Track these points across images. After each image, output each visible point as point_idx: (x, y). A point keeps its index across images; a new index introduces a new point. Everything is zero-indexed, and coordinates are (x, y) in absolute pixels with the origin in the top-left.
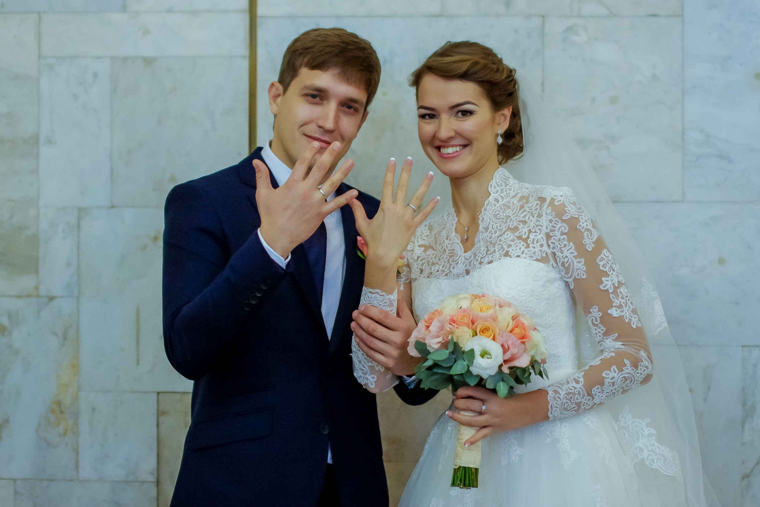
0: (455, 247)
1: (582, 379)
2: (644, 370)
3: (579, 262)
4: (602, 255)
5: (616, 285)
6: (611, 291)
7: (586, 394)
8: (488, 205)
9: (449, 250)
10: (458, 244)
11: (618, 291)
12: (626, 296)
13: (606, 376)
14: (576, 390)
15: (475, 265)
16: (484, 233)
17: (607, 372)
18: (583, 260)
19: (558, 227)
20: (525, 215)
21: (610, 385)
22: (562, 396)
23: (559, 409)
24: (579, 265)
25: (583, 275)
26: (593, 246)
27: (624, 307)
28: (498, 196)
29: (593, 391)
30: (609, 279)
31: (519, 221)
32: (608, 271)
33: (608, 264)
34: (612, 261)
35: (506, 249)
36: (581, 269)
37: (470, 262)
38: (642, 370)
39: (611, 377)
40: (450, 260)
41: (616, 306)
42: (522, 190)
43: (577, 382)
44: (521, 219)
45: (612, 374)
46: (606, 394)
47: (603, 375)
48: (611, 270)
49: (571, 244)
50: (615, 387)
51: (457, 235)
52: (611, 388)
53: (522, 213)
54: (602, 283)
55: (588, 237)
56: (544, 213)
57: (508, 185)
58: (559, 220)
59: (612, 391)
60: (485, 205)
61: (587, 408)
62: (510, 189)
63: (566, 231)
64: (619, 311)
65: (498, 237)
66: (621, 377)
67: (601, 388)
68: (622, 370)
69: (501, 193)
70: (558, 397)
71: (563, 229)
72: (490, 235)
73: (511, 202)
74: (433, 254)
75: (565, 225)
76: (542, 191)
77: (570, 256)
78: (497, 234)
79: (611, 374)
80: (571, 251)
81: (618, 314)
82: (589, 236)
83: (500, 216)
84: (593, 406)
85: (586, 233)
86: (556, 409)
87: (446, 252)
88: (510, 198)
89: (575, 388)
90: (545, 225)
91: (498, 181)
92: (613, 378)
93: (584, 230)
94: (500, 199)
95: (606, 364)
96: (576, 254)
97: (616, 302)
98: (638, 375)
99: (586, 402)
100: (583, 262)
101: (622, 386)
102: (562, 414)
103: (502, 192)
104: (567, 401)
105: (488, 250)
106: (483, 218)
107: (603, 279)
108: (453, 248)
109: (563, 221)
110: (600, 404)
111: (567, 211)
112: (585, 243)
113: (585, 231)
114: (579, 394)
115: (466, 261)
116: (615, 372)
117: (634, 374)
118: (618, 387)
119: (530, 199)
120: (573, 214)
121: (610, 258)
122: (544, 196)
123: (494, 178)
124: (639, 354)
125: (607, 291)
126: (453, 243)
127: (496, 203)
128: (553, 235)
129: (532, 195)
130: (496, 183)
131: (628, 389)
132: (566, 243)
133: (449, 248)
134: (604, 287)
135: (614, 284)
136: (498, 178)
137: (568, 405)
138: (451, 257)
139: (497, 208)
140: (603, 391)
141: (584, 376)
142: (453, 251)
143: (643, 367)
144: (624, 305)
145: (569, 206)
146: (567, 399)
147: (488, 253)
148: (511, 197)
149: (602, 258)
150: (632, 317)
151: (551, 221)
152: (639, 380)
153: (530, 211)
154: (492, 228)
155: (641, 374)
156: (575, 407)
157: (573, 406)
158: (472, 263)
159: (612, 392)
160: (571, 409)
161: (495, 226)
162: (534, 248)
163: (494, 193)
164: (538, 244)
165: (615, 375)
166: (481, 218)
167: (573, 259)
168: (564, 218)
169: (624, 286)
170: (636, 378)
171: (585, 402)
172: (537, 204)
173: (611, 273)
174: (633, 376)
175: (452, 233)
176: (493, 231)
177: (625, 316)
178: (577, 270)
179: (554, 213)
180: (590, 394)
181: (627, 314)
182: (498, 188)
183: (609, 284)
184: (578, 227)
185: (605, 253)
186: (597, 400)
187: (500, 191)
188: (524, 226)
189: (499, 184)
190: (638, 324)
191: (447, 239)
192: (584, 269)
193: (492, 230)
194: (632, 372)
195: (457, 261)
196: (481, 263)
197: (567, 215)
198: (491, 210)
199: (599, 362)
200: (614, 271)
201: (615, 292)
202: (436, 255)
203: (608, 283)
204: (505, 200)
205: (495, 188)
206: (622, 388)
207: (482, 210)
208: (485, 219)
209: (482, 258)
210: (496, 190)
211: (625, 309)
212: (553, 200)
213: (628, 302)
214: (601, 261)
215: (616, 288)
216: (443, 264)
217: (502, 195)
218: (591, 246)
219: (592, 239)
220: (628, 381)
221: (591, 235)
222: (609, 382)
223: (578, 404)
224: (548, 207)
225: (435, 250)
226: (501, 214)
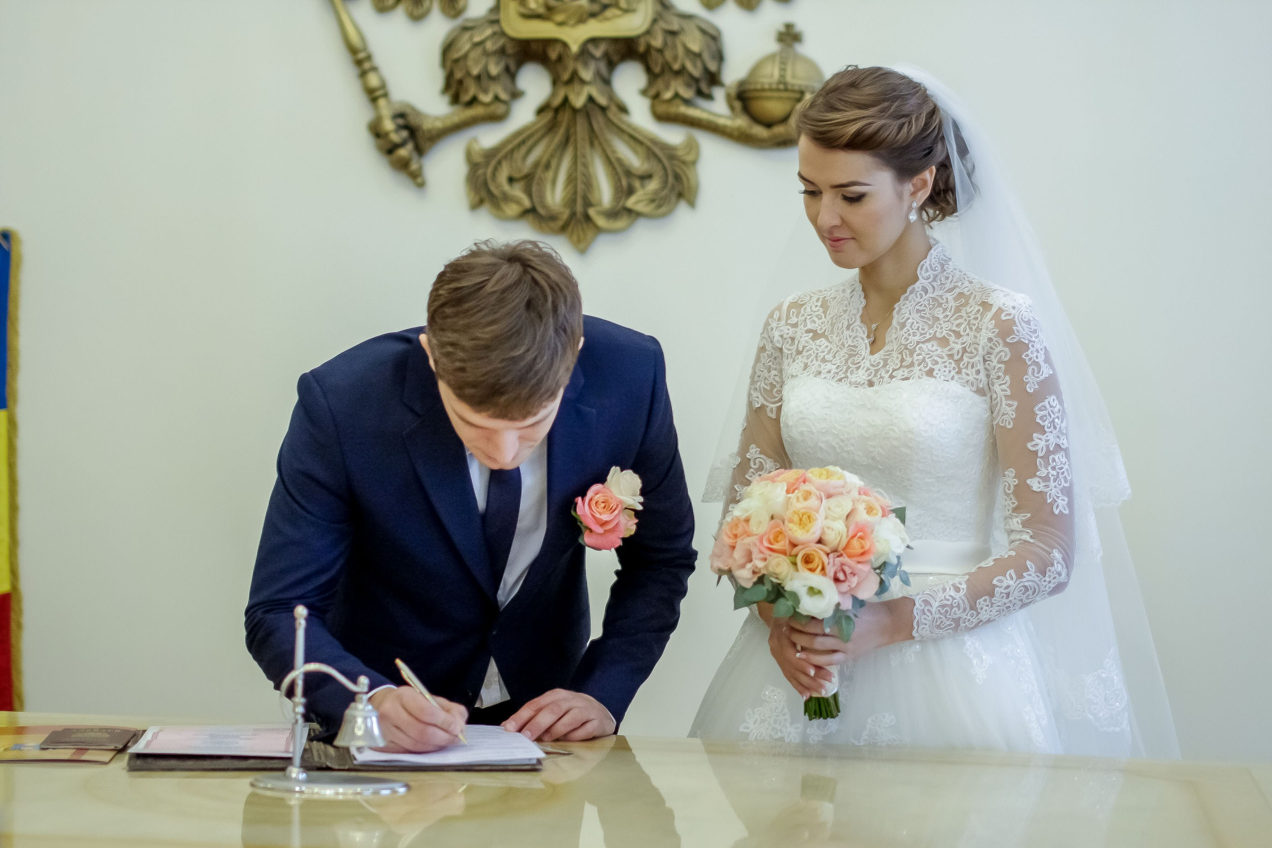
0: (858, 343)
1: (964, 586)
2: (1054, 578)
3: (1010, 405)
4: (1046, 403)
5: (1051, 449)
6: (1040, 454)
7: (968, 608)
8: (911, 292)
9: (849, 346)
10: (863, 339)
11: (1051, 458)
12: (1060, 466)
13: (998, 584)
14: (955, 601)
15: (882, 377)
16: (898, 330)
17: (1001, 578)
18: (1015, 404)
19: (997, 350)
20: (959, 324)
21: (1003, 596)
22: (934, 610)
23: (929, 626)
24: (1008, 409)
25: (1009, 423)
26: (1037, 387)
27: (1052, 480)
28: (929, 284)
29: (978, 604)
30: (1044, 437)
31: (950, 330)
32: (1046, 426)
33: (1051, 417)
34: (1057, 415)
35: (930, 365)
36: (1009, 415)
37: (877, 371)
38: (1052, 577)
39: (1005, 585)
40: (849, 362)
41: (1040, 477)
42: (963, 283)
43: (957, 590)
44: (954, 328)
45: (1008, 581)
46: (997, 608)
47: (995, 582)
48: (1052, 426)
49: (1007, 378)
50: (1010, 598)
51: (862, 325)
52: (1004, 600)
53: (956, 319)
54: (1032, 440)
55: (1033, 373)
56: (984, 327)
57: (946, 271)
58: (1001, 341)
59: (1005, 604)
60: (908, 292)
61: (968, 626)
62: (947, 278)
63: (1006, 359)
64: (1042, 484)
65: (918, 343)
66: (1020, 585)
67: (990, 600)
68: (1022, 577)
69: (932, 281)
70: (929, 610)
71: (1003, 356)
72: (906, 335)
73: (944, 297)
74: (827, 347)
75: (1007, 350)
76: (989, 293)
77: (1001, 393)
78: (917, 338)
79: (1005, 580)
80: (1004, 387)
81: (1039, 488)
82: (1036, 373)
83: (925, 314)
84: (979, 623)
85: (1032, 367)
86: (924, 626)
87: (844, 347)
88: (944, 291)
89: (954, 599)
90: (982, 343)
91: (933, 261)
92: (1008, 587)
93: (1030, 362)
94: (930, 289)
95: (1001, 566)
96: (1009, 393)
97: (1043, 472)
98: (1044, 584)
99: (969, 617)
100: (1014, 407)
101: (1020, 598)
102: (932, 633)
103: (935, 280)
104: (941, 616)
105: (902, 360)
106: (900, 309)
107: (1035, 435)
108: (855, 343)
109: (1006, 344)
110: (989, 621)
111: (1015, 331)
112: (1026, 381)
113: (1031, 365)
114: (958, 606)
115: (871, 367)
116: (1012, 578)
117: (1039, 582)
118: (1015, 599)
119: (971, 301)
120: (1023, 338)
121: (1056, 410)
122: (990, 301)
123: (928, 256)
124: (1050, 553)
125: (1036, 452)
126: (856, 337)
127: (923, 294)
128: (988, 359)
129: (976, 295)
130: (930, 265)
131: (1031, 602)
132: (1000, 374)
133: (850, 343)
134: (1033, 446)
135: (1048, 447)
136: (935, 258)
137: (942, 622)
138: (851, 356)
139: (924, 301)
140: (992, 604)
141: (968, 582)
142: (854, 349)
143: (1053, 573)
144: (1052, 478)
145: (1020, 324)
146: (941, 614)
147: (903, 364)
148: (946, 290)
149: (1044, 406)
150: (1058, 497)
151: (990, 340)
152: (1045, 591)
153: (968, 319)
154: (911, 327)
155: (1050, 582)
156: (951, 625)
157: (948, 623)
158: (879, 373)
159: (1006, 606)
160: (945, 628)
161: (915, 326)
162: (968, 375)
163: (924, 278)
164: (974, 370)
165: (1011, 583)
166: (897, 309)
167: (1003, 398)
168: (1008, 340)
169: (1063, 453)
170: (1042, 588)
171: (966, 619)
172: (979, 311)
173: (1050, 430)
174: (1038, 585)
175: (854, 322)
176: (911, 331)
177: (1048, 494)
178: (1004, 414)
179: (997, 331)
180: (973, 607)
181: (1053, 490)
182: (931, 273)
183: (1042, 444)
184: (1023, 357)
185: (1051, 402)
186: (984, 616)
187: (932, 277)
188: (956, 340)
189: (933, 266)
190: (1065, 509)
191: (848, 328)
192: (1014, 417)
193: (910, 329)
194: (1036, 579)
195: (858, 365)
196: (891, 377)
197: (1013, 336)
198: (914, 301)
199: (992, 563)
200: (1055, 428)
201: (1046, 457)
202: (831, 349)
203: (1039, 443)
204: (936, 293)
205: (927, 271)
206: (1021, 600)
207: (902, 298)
208: (903, 311)
209: (894, 370)
210: (928, 274)
211: (1052, 484)
212: (1000, 310)
213: (1061, 476)
214: (1040, 410)
215: (1049, 452)
216: (839, 364)
217: (934, 284)
218: (1033, 386)
219: (1038, 377)
220: (1030, 592)
221: (1038, 373)
222: (1001, 593)
223: (957, 621)
224: (991, 320)
225: (831, 343)
226: (927, 311)
